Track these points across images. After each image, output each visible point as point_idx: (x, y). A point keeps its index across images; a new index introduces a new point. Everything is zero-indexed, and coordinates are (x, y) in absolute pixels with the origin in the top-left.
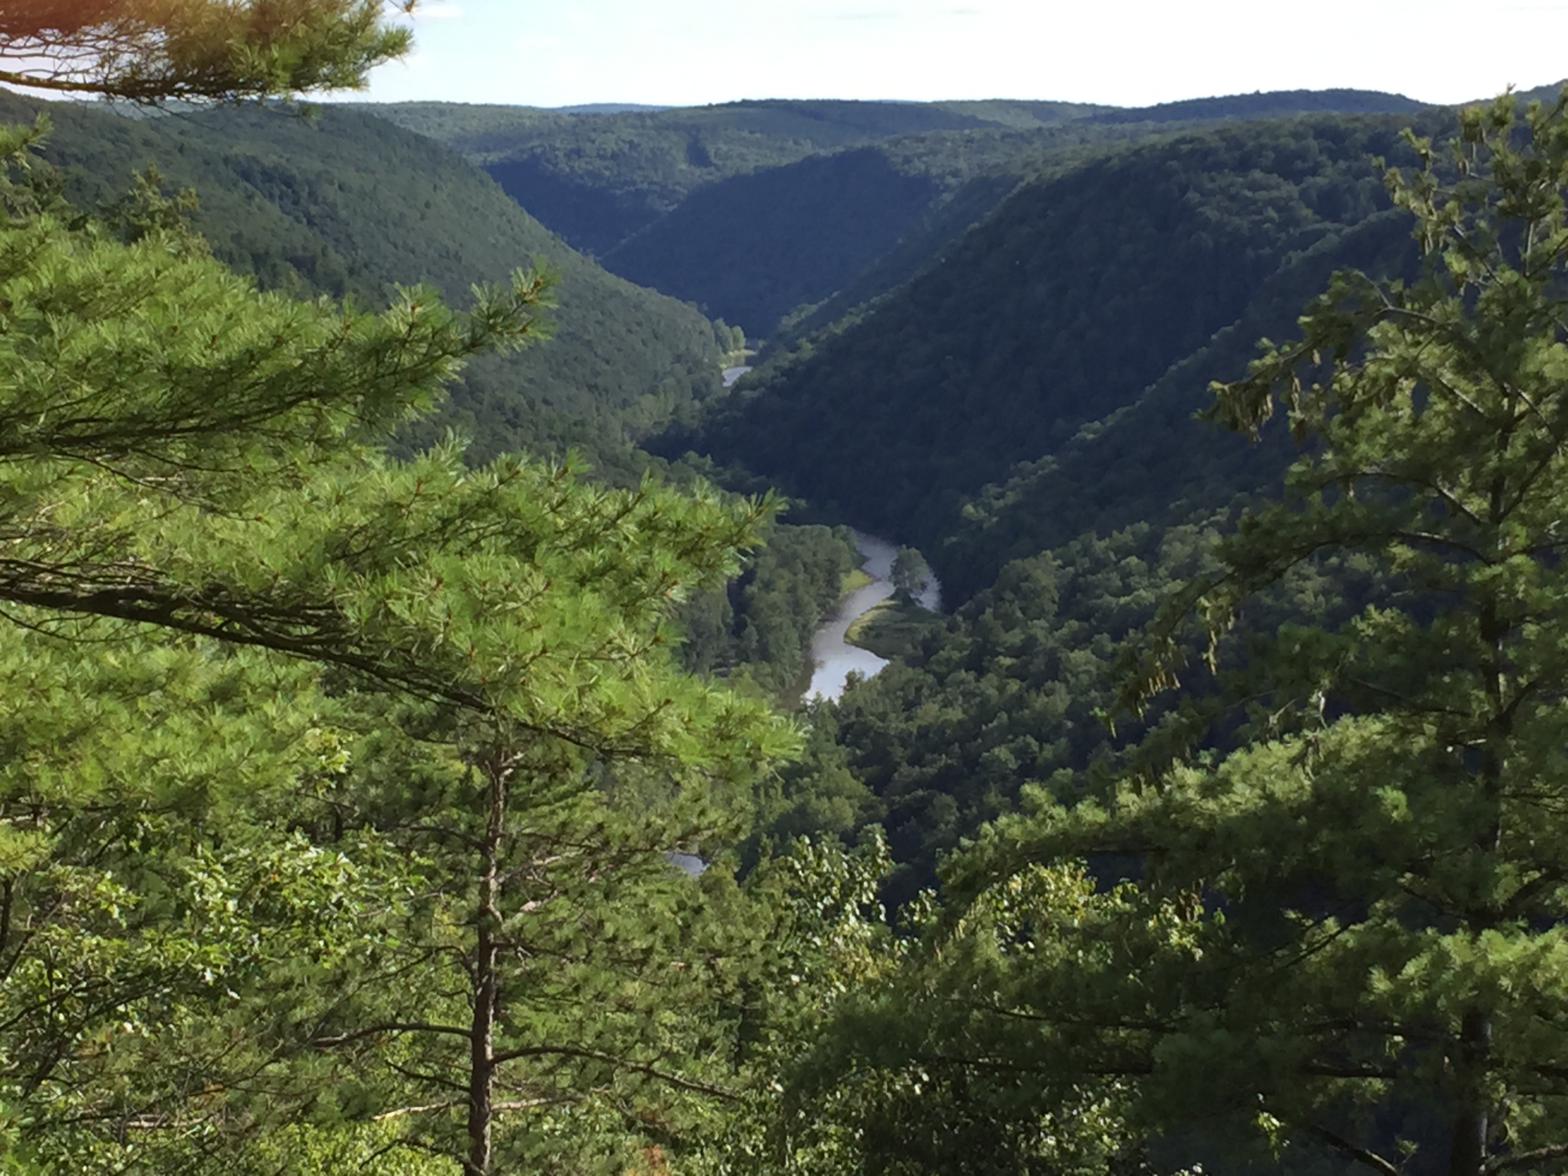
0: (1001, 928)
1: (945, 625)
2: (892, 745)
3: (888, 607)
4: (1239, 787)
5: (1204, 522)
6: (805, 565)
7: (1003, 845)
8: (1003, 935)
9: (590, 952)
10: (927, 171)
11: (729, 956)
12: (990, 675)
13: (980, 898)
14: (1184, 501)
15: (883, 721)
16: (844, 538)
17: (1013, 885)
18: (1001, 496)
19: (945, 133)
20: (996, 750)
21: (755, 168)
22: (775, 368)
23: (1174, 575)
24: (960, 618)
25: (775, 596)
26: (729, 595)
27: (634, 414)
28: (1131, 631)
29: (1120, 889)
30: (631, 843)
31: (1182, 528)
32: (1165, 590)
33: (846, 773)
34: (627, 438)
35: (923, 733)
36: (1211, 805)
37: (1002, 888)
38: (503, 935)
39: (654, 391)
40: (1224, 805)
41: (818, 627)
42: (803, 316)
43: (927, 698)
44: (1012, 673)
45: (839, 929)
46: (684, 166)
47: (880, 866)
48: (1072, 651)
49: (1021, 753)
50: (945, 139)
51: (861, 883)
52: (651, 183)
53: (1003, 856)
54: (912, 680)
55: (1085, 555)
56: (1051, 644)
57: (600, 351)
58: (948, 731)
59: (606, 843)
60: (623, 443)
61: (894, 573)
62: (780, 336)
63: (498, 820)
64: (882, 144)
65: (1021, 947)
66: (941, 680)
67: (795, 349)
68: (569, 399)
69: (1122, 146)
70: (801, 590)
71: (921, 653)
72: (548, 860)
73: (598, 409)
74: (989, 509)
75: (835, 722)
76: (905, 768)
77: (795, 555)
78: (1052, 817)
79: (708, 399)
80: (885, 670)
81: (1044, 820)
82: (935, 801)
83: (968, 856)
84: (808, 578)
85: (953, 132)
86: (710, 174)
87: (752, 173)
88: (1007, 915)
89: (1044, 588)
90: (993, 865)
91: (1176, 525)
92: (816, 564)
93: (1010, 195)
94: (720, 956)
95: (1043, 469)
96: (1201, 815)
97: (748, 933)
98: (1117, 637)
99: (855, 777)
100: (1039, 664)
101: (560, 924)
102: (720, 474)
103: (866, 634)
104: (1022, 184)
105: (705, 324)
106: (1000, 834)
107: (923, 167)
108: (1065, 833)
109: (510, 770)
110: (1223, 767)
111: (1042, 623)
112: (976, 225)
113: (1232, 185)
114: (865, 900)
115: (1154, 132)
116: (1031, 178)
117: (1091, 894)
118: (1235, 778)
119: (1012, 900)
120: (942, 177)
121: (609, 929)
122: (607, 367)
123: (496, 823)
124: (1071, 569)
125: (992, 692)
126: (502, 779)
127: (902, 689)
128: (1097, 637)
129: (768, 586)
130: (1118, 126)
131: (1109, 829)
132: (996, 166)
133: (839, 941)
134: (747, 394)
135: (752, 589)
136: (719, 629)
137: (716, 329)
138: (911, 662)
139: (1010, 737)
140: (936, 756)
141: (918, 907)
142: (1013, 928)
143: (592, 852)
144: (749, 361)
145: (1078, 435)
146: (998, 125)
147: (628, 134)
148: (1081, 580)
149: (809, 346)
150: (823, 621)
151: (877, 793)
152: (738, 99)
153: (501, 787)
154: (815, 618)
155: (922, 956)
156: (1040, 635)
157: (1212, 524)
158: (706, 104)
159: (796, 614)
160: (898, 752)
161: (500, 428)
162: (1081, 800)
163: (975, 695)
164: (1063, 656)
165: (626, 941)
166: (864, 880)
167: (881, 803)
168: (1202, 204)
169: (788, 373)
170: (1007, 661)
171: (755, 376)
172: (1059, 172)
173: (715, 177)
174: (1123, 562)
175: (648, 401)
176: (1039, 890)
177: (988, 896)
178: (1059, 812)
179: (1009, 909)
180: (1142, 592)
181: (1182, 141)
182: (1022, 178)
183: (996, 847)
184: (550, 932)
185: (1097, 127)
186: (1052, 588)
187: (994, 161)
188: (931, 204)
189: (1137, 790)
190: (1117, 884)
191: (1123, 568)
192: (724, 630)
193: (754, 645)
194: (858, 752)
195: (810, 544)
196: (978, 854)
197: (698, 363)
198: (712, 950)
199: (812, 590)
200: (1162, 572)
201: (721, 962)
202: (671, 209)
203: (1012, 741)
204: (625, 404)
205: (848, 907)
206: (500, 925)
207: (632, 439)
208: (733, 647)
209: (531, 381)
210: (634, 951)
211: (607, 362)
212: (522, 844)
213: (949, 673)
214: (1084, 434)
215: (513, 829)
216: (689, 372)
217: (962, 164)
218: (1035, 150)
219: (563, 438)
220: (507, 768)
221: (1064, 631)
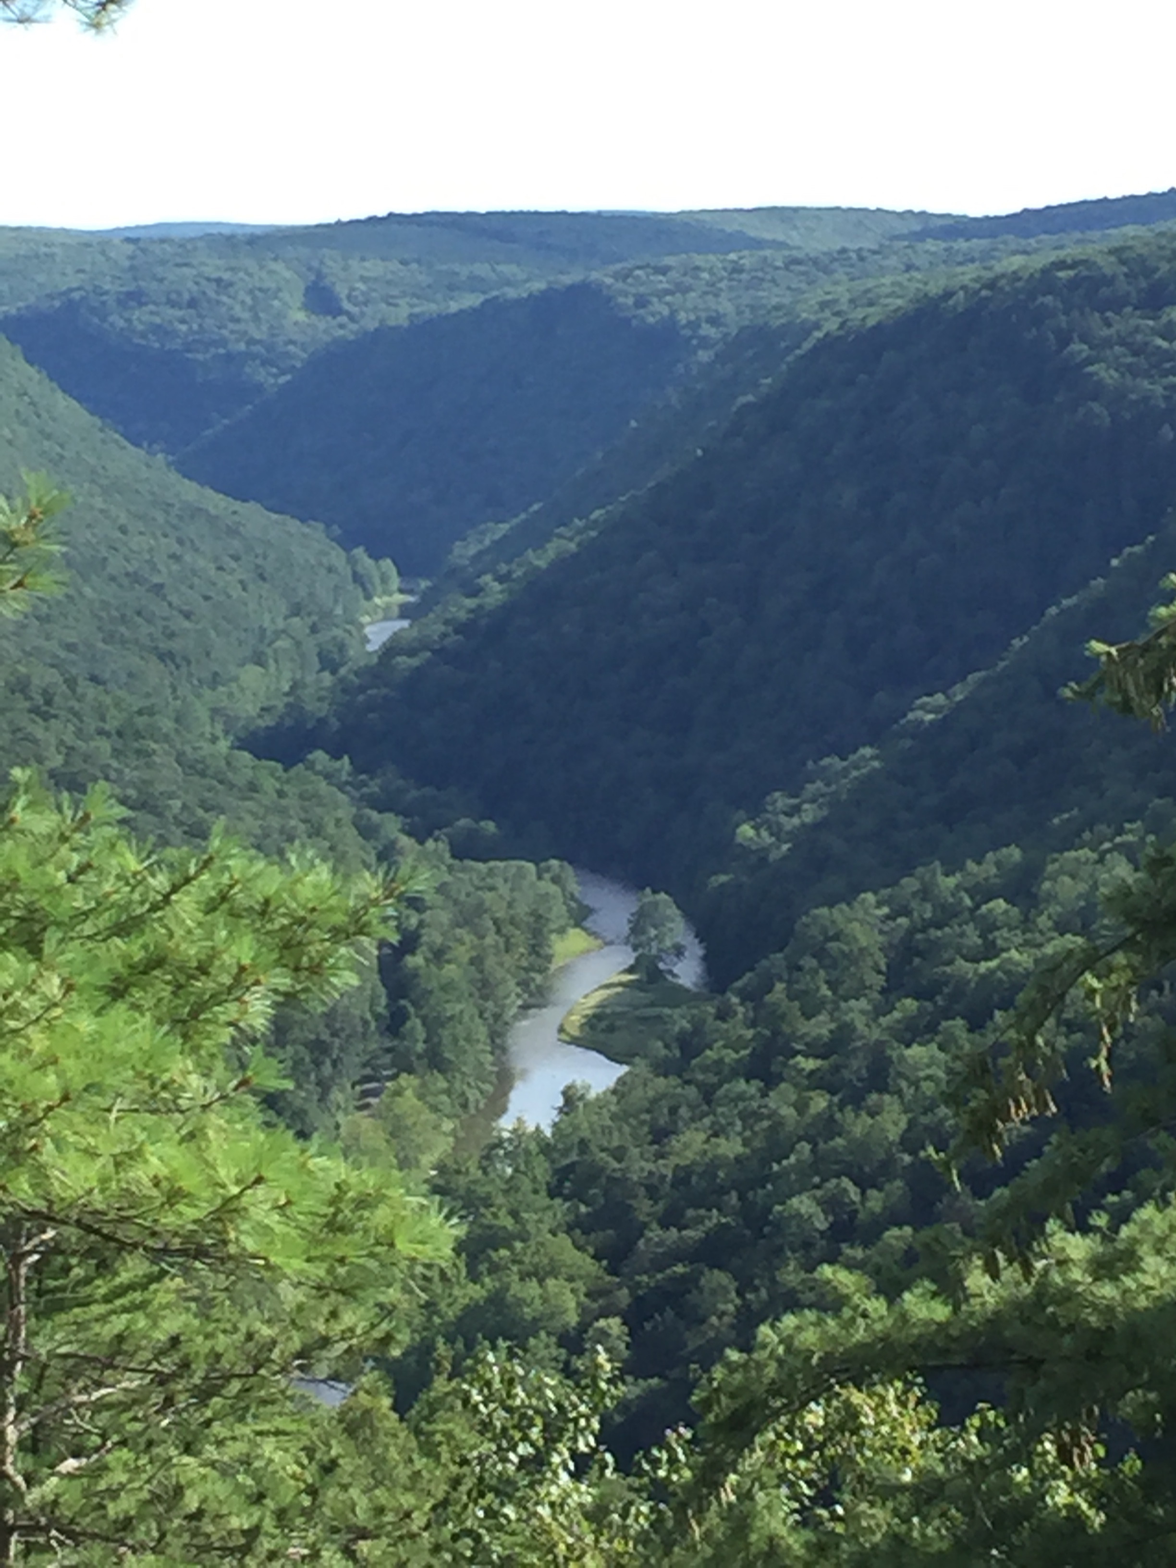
0: (792, 1485)
1: (712, 1010)
2: (635, 1197)
3: (621, 984)
4: (1151, 1262)
5: (1107, 845)
6: (496, 922)
7: (790, 1359)
8: (795, 1496)
9: (163, 1535)
10: (673, 313)
11: (377, 1537)
12: (783, 1085)
13: (758, 1440)
14: (1075, 812)
15: (619, 1160)
16: (555, 880)
17: (810, 1418)
18: (795, 810)
19: (699, 260)
20: (795, 1201)
21: (411, 316)
22: (446, 622)
23: (1061, 928)
24: (735, 1000)
25: (451, 971)
26: (381, 971)
27: (231, 695)
28: (998, 1014)
29: (976, 1421)
30: (225, 1364)
31: (1073, 854)
32: (1049, 950)
33: (564, 1240)
34: (219, 732)
35: (682, 1177)
36: (1107, 1291)
37: (792, 1422)
38: (27, 1512)
39: (259, 660)
40: (1126, 1291)
41: (515, 1017)
42: (487, 542)
43: (686, 1125)
44: (817, 1082)
45: (542, 1492)
46: (301, 316)
47: (603, 1394)
48: (908, 1046)
49: (831, 1204)
50: (697, 268)
51: (575, 1421)
52: (251, 342)
53: (791, 1376)
54: (664, 1096)
55: (924, 899)
56: (876, 1034)
57: (174, 599)
58: (721, 1174)
59: (185, 1365)
60: (214, 740)
61: (633, 931)
62: (453, 572)
63: (17, 1334)
64: (601, 276)
65: (824, 1513)
66: (708, 1094)
67: (475, 592)
68: (130, 675)
69: (968, 274)
70: (490, 962)
71: (677, 1053)
72: (96, 1395)
73: (174, 690)
74: (777, 832)
75: (547, 1165)
76: (655, 1233)
77: (480, 909)
78: (865, 1315)
79: (343, 671)
80: (621, 1081)
81: (853, 1320)
82: (703, 1281)
83: (738, 1377)
84: (501, 941)
85: (711, 257)
86: (342, 326)
87: (406, 324)
88: (802, 1464)
89: (862, 950)
90: (775, 1390)
91: (1061, 851)
92: (512, 921)
93: (798, 352)
94: (364, 1537)
95: (857, 767)
96: (1093, 1305)
97: (407, 1500)
98: (976, 1025)
99: (579, 1248)
100: (858, 1065)
101: (113, 1493)
102: (364, 784)
103: (592, 1027)
104: (819, 334)
105: (337, 557)
106: (789, 1342)
107: (666, 312)
108: (884, 1339)
109: (36, 1257)
110: (1125, 1231)
111: (863, 1004)
112: (750, 398)
113: (1137, 329)
114: (582, 1447)
115: (1014, 253)
116: (832, 325)
117: (931, 1429)
118: (1144, 1250)
119: (808, 1442)
120: (694, 325)
121: (191, 1501)
122: (187, 624)
123: (15, 1340)
124: (903, 921)
125: (787, 1112)
126: (23, 1271)
127: (648, 1111)
128: (945, 1024)
129: (439, 955)
130: (961, 245)
131: (954, 1332)
132: (777, 308)
133: (544, 1511)
134: (403, 661)
135: (415, 961)
136: (365, 1023)
137: (352, 561)
138: (662, 1068)
139: (816, 1180)
140: (702, 1212)
141: (665, 1456)
142: (810, 1484)
143: (162, 1380)
144: (405, 612)
145: (911, 716)
146: (780, 245)
147: (213, 266)
148: (919, 936)
149: (497, 586)
150: (525, 1007)
151: (612, 1271)
152: (382, 213)
153: (22, 1283)
154: (514, 1003)
155: (670, 1533)
156: (860, 1024)
157: (1117, 848)
158: (332, 220)
159: (485, 998)
160: (644, 1207)
161: (24, 721)
162: (908, 1288)
163: (760, 1117)
164: (894, 1055)
165: (218, 1517)
166: (582, 1415)
167: (620, 1286)
168: (1089, 361)
169: (461, 628)
170: (810, 1064)
171: (415, 633)
172: (874, 316)
173: (349, 331)
174: (984, 908)
175: (251, 675)
176: (850, 1425)
177: (771, 1436)
178: (877, 1306)
179: (805, 1454)
180: (1014, 954)
181: (1061, 265)
182: (817, 326)
183: (780, 1362)
184: (101, 1507)
185: (930, 245)
186: (875, 950)
187: (775, 301)
188: (680, 368)
189: (992, 1270)
190: (972, 1412)
191: (983, 917)
192: (373, 1025)
193: (420, 1047)
194: (583, 1209)
195: (504, 889)
196: (753, 1373)
197: (326, 615)
198: (350, 1529)
199: (508, 960)
200: (1043, 921)
201: (364, 1547)
202: (282, 380)
203: (817, 1187)
204: (215, 680)
205: (556, 1459)
206: (22, 1496)
207: (226, 733)
208: (388, 1050)
209: (70, 647)
210: (230, 1533)
211: (187, 616)
212: (54, 1371)
213: (720, 1085)
214: (919, 714)
215: (42, 1347)
216: (314, 629)
217: (725, 306)
218: (836, 283)
219: (120, 734)
220: (30, 1253)
221: (897, 1015)
